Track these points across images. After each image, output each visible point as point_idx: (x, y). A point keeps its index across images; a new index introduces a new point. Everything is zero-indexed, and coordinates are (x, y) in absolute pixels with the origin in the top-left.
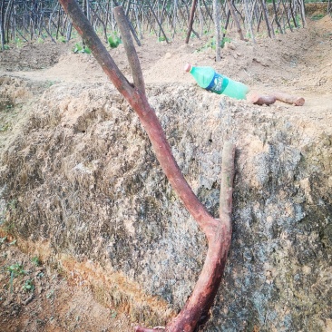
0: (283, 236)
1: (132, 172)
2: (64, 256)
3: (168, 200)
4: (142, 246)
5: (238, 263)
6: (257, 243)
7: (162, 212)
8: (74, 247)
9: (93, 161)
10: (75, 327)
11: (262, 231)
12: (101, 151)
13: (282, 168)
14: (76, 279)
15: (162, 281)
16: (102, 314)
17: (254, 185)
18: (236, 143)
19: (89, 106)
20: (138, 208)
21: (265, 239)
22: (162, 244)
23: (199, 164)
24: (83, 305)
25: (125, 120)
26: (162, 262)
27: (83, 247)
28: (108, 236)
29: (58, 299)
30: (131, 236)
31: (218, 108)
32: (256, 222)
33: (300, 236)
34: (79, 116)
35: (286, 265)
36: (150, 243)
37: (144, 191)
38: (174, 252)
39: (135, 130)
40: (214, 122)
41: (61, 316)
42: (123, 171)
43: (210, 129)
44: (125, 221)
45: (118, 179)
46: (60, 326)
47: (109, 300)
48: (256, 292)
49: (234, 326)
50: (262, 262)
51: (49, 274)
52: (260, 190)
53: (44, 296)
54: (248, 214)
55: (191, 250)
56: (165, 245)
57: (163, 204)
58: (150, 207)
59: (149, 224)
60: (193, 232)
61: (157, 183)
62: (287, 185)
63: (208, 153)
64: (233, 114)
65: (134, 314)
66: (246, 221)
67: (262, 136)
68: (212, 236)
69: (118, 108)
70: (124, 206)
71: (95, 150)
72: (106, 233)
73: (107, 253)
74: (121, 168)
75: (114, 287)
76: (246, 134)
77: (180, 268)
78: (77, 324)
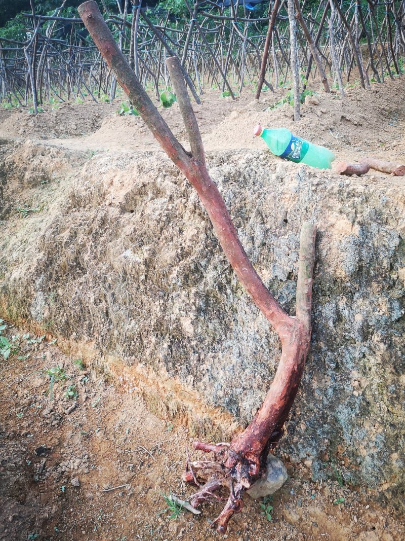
0: (376, 338)
1: (189, 259)
2: (111, 359)
3: (233, 294)
4: (202, 348)
5: (318, 370)
6: (343, 347)
7: (226, 309)
8: (123, 349)
9: (143, 247)
10: (125, 440)
11: (349, 332)
12: (152, 235)
13: (375, 254)
14: (125, 386)
15: (226, 390)
16: (156, 426)
17: (340, 276)
18: (317, 223)
19: (138, 181)
20: (197, 303)
21: (353, 341)
22: (226, 346)
23: (272, 250)
24: (133, 416)
25: (181, 197)
26: (226, 368)
27: (132, 348)
28: (162, 336)
29: (106, 408)
30: (189, 336)
31: (295, 181)
32: (341, 321)
33: (397, 339)
34: (126, 192)
35: (378, 373)
36: (212, 345)
37: (205, 283)
38: (240, 355)
39: (193, 209)
40: (290, 198)
41: (109, 428)
42: (179, 258)
43: (286, 207)
44: (181, 318)
45: (173, 269)
46: (108, 439)
47: (164, 410)
48: (341, 406)
49: (314, 445)
50: (348, 369)
51: (94, 379)
52: (347, 282)
53: (89, 404)
54: (332, 311)
55: (261, 354)
56: (229, 347)
57: (227, 298)
58: (212, 302)
59: (211, 322)
60: (263, 333)
61: (220, 273)
62: (381, 276)
63: (283, 237)
64: (314, 188)
65: (193, 428)
66: (329, 319)
67: (351, 215)
68: (286, 338)
69: (173, 182)
70: (180, 300)
71: (145, 234)
72: (159, 333)
73: (161, 356)
74: (177, 256)
75: (169, 396)
76: (330, 212)
77: (248, 375)
78: (127, 438)
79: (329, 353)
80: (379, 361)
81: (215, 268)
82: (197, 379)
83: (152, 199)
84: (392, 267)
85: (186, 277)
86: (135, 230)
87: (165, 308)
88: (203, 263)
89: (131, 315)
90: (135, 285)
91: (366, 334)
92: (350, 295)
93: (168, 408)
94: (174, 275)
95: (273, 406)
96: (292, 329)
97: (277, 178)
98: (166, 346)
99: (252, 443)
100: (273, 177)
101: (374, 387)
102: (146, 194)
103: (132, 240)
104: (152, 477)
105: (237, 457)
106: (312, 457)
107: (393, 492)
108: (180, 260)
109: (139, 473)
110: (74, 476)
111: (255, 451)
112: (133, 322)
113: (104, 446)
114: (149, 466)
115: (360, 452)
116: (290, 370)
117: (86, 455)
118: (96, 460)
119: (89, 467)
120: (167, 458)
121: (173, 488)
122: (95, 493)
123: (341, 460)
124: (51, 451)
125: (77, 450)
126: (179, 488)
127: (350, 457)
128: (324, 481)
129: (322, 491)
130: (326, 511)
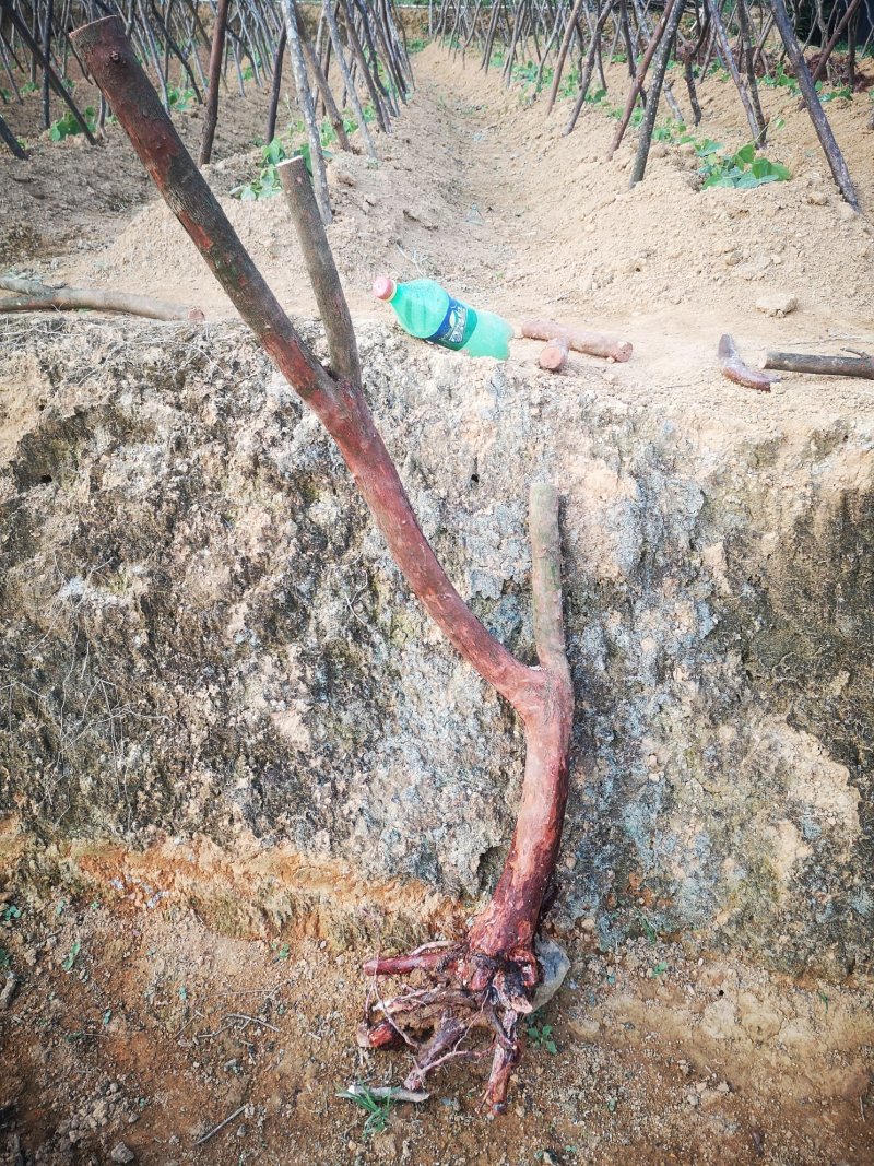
0: (679, 675)
1: (269, 582)
2: (78, 846)
3: (386, 641)
4: (336, 769)
5: (585, 753)
6: (624, 701)
7: (374, 674)
8: (115, 816)
9: (121, 567)
10: (187, 1015)
11: (635, 675)
12: (142, 536)
13: (666, 527)
14: (132, 896)
15: (410, 840)
16: (248, 959)
17: (608, 575)
18: (551, 481)
19: (54, 402)
20: (310, 677)
21: (638, 688)
22: (388, 751)
23: (460, 541)
24: (181, 957)
25: (208, 441)
26: (403, 796)
27: (144, 808)
28: (226, 764)
29: (102, 963)
30: (303, 749)
31: (486, 395)
32: (614, 656)
33: (709, 668)
34: (23, 433)
35: (686, 733)
36: (356, 756)
37: (317, 630)
38: (425, 763)
39: (251, 467)
40: (479, 431)
41: (131, 1003)
42: (240, 584)
43: (472, 450)
44: (275, 716)
45: (232, 610)
46: (143, 1028)
47: (256, 920)
48: (630, 805)
49: (592, 889)
50: (636, 739)
51: (37, 905)
52: (621, 584)
53: (50, 967)
54: (598, 641)
55: (471, 749)
56: (395, 751)
57: (375, 653)
58: (340, 666)
59: (346, 710)
60: (468, 708)
61: (349, 603)
62: (676, 564)
63: (480, 512)
64: (535, 411)
65: (338, 935)
66: (595, 657)
67: (613, 460)
68: (536, 712)
69: (171, 405)
70: (264, 678)
71: (122, 535)
72: (219, 759)
73: (237, 808)
74: (235, 579)
75: (266, 886)
76: (572, 457)
77: (453, 798)
78: (188, 1009)
79: (602, 718)
80: (688, 710)
81: (335, 594)
82: (339, 835)
83: (113, 447)
84: (692, 547)
85: (270, 624)
86: (84, 530)
87: (225, 702)
88: (304, 587)
89: (122, 732)
90: (121, 663)
91: (662, 672)
92: (627, 607)
93: (265, 913)
94: (237, 623)
95: (538, 848)
96: (544, 692)
97: (441, 389)
98: (243, 783)
99: (517, 927)
100: (430, 386)
101: (680, 757)
102: (89, 436)
103: (82, 553)
104: (289, 1067)
105: (494, 963)
106: (593, 911)
107: (737, 923)
108: (243, 589)
109: (258, 1072)
110: (109, 1141)
111: (525, 941)
112: (134, 749)
113: (140, 1046)
114: (272, 1049)
115: (672, 875)
116: (557, 769)
117: (110, 1083)
118: (140, 1085)
119: (131, 1106)
120: (301, 1016)
121: (347, 1071)
122: (180, 1156)
123: (636, 898)
124: (17, 1110)
125: (79, 1082)
126: (357, 1065)
127: (654, 888)
128: (620, 945)
129: (622, 964)
130: (639, 994)
